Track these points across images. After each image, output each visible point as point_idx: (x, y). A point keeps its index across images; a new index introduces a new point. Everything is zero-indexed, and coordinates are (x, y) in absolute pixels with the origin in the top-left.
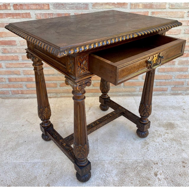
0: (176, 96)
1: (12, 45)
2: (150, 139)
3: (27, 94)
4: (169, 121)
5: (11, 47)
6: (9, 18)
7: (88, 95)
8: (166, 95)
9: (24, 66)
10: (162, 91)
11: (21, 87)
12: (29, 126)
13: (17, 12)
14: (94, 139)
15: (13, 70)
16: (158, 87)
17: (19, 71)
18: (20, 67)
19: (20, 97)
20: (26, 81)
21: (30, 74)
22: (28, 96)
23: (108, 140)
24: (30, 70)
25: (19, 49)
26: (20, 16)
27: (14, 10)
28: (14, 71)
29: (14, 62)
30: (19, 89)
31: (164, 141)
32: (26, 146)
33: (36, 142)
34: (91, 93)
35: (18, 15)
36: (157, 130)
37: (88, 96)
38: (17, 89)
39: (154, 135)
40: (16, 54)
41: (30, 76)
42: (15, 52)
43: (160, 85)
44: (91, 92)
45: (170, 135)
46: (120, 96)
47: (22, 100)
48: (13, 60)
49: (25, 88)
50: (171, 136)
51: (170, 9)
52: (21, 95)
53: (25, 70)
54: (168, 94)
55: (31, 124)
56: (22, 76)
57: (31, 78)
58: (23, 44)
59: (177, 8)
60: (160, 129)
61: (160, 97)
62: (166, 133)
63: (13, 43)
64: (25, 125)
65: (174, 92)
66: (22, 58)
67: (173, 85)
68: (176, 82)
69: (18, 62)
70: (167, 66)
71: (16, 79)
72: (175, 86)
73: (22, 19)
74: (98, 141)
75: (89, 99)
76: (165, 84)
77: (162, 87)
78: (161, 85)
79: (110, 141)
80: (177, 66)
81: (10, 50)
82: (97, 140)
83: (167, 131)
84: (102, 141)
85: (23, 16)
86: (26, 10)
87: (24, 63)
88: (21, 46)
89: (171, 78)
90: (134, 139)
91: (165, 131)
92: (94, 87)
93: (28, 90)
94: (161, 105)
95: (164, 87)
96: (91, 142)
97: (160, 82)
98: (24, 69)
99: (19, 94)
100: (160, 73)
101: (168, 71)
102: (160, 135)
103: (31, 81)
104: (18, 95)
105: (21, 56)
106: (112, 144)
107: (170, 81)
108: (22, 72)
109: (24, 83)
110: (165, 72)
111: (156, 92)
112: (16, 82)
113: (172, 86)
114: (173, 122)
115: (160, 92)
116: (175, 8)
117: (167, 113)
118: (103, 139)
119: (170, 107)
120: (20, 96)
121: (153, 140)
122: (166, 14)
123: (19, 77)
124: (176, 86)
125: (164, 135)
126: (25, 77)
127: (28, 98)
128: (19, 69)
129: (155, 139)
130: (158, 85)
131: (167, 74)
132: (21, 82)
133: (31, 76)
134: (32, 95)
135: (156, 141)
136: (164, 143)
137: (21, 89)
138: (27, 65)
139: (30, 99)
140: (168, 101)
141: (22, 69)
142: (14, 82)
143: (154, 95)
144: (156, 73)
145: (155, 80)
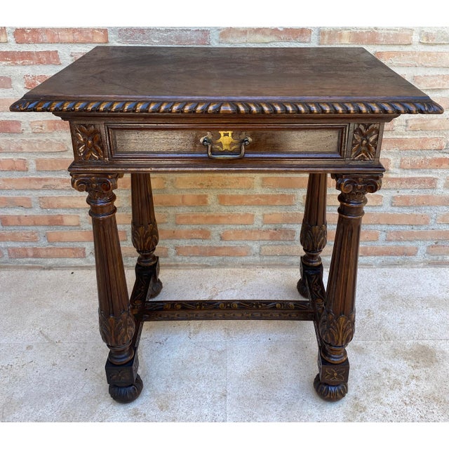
0: (440, 269)
1: (11, 133)
2: (368, 396)
3: (48, 257)
4: (420, 343)
5: (7, 138)
6: (4, 63)
7: (208, 261)
8: (413, 265)
9: (41, 187)
10: (402, 255)
11: (34, 240)
12: (45, 350)
13: (24, 48)
14: (216, 392)
15: (13, 195)
16: (391, 244)
17: (28, 199)
18: (31, 190)
19: (31, 265)
20: (46, 225)
21: (56, 206)
22: (50, 262)
23: (253, 396)
24: (57, 198)
25: (29, 142)
26: (31, 59)
27: (17, 43)
28: (14, 198)
29: (16, 175)
30: (28, 245)
31: (408, 402)
32: (32, 410)
33: (59, 397)
34: (216, 258)
35: (28, 55)
36: (388, 368)
37: (209, 264)
38: (24, 243)
39: (380, 381)
40: (21, 156)
41: (55, 211)
42: (19, 150)
43: (397, 240)
44: (217, 255)
45: (423, 384)
47: (35, 273)
48: (12, 169)
49: (43, 243)
50: (426, 387)
51: (423, 46)
52: (34, 260)
53: (43, 197)
54: (417, 263)
55: (52, 342)
56: (36, 211)
57: (59, 218)
58: (40, 131)
59: (440, 44)
60: (395, 365)
61: (398, 270)
62: (412, 379)
63: (13, 128)
64: (35, 348)
65: (435, 257)
66: (37, 166)
67: (432, 240)
68: (440, 233)
69: (25, 175)
70: (416, 190)
71: (19, 218)
72: (436, 243)
73: (38, 67)
74: (228, 397)
75: (212, 272)
76: (410, 237)
77: (402, 244)
78: (400, 240)
79: (259, 399)
80: (442, 190)
81: (4, 146)
82: (226, 396)
83: (417, 372)
84: (238, 399)
85: (40, 59)
86: (47, 45)
87: (41, 179)
88: (33, 135)
89: (427, 223)
91: (410, 371)
92: (224, 242)
93: (50, 248)
94: (400, 293)
95: (408, 244)
96: (209, 401)
97: (398, 233)
98: (42, 193)
99: (27, 256)
100: (396, 209)
101: (419, 205)
102: (396, 384)
103: (58, 225)
104: (24, 260)
105: (32, 161)
106: (264, 410)
107: (423, 229)
108: (36, 200)
109: (40, 229)
110: (409, 207)
111: (387, 257)
112: (21, 228)
113: (429, 243)
114: (431, 343)
115: (398, 258)
116: (436, 44)
117: (415, 318)
118: (240, 393)
119: (423, 300)
120: (30, 262)
121: (376, 397)
122: (413, 59)
123: (30, 213)
124: (440, 243)
125: (407, 383)
126: (45, 213)
127: (50, 268)
128: (27, 194)
129: (382, 396)
130: (391, 240)
131: (415, 213)
132: (34, 228)
133: (58, 211)
134: (60, 260)
135: (385, 401)
136: (408, 407)
137: (35, 245)
138: (48, 183)
139: (56, 272)
140: (419, 284)
141: (35, 194)
142: (15, 228)
143: (382, 265)
144: (386, 208)
145: (384, 227)
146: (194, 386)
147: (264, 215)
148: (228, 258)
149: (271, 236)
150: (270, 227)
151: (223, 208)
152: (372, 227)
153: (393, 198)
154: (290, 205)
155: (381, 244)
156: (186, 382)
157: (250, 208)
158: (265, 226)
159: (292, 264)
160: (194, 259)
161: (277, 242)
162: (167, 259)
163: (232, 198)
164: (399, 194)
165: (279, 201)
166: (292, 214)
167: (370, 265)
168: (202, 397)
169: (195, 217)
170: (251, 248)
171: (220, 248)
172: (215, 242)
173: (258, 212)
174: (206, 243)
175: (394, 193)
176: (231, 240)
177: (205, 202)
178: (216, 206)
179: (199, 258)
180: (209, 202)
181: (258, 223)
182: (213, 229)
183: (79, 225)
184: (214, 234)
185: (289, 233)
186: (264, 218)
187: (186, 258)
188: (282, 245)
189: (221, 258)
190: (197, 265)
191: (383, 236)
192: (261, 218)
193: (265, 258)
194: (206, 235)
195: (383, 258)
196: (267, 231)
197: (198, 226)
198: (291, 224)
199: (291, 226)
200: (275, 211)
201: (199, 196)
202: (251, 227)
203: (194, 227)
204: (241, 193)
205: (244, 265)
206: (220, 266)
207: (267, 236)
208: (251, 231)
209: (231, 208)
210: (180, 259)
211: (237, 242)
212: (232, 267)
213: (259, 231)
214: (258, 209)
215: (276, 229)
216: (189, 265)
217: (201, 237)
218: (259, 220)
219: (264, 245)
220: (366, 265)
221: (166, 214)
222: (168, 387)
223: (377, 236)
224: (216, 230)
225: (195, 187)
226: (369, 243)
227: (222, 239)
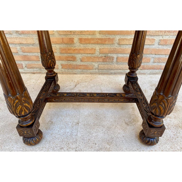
10: (159, 69)
14: (74, 122)
16: (155, 64)
23: (92, 124)
34: (79, 70)
37: (76, 73)
43: (158, 62)
46: (111, 74)
61: (157, 76)
70: (171, 36)
74: (80, 124)
75: (77, 76)
76: (164, 61)
77: (160, 64)
79: (94, 125)
82: (78, 123)
84: (84, 125)
90: (126, 123)
92: (82, 63)
95: (163, 64)
96: (70, 126)
97: (159, 58)
100: (160, 46)
106: (97, 130)
110: (166, 45)
111: (152, 70)
118: (85, 122)
130: (155, 62)
143: (150, 74)
144: (156, 46)
145: (154, 56)
146: (64, 119)
147: (100, 49)
148: (84, 70)
149: (103, 60)
150: (103, 55)
151: (81, 45)
152: (148, 56)
153: (160, 40)
154: (112, 44)
155: (151, 64)
156: (60, 118)
157: (94, 45)
158: (100, 55)
159: (112, 74)
160: (70, 70)
161: (105, 63)
162: (58, 70)
163: (85, 39)
164: (163, 38)
165: (107, 42)
166: (113, 49)
167: (145, 74)
168: (67, 124)
169: (69, 50)
170: (94, 66)
171: (81, 65)
172: (78, 63)
173: (97, 47)
174: (74, 63)
175: (161, 38)
176: (85, 62)
177: (73, 42)
178: (78, 44)
179: (72, 70)
180: (75, 42)
181: (97, 53)
182: (77, 56)
183: (17, 53)
184: (78, 59)
185: (111, 58)
186: (100, 50)
187: (66, 70)
188: (108, 64)
189: (81, 70)
190: (71, 73)
191: (152, 60)
192: (99, 51)
193: (100, 71)
194: (74, 59)
195: (151, 71)
196: (101, 57)
197: (70, 54)
198: (112, 54)
199: (112, 55)
200: (105, 47)
201: (70, 39)
202: (94, 55)
203: (69, 55)
204: (90, 37)
205: (91, 74)
206: (81, 74)
207: (101, 60)
208: (94, 57)
209: (85, 45)
210: (64, 70)
211: (88, 63)
212: (86, 74)
213: (98, 57)
214: (97, 46)
215: (105, 57)
216: (68, 73)
217: (72, 60)
218: (98, 51)
219: (100, 64)
220: (143, 74)
221: (56, 48)
222: (51, 119)
223: (150, 60)
224: (79, 56)
225: (68, 33)
226: (145, 64)
227: (81, 61)
